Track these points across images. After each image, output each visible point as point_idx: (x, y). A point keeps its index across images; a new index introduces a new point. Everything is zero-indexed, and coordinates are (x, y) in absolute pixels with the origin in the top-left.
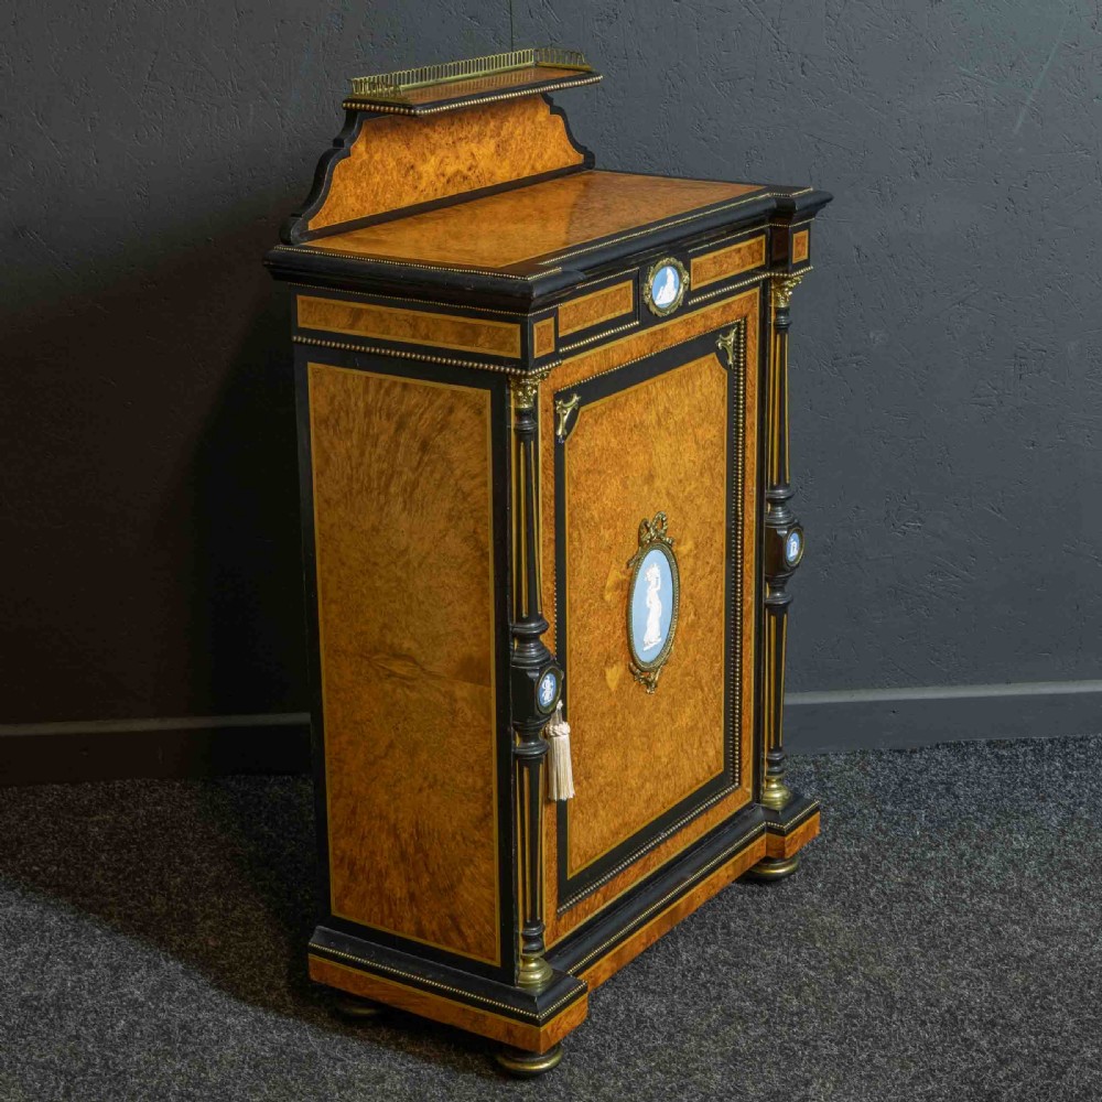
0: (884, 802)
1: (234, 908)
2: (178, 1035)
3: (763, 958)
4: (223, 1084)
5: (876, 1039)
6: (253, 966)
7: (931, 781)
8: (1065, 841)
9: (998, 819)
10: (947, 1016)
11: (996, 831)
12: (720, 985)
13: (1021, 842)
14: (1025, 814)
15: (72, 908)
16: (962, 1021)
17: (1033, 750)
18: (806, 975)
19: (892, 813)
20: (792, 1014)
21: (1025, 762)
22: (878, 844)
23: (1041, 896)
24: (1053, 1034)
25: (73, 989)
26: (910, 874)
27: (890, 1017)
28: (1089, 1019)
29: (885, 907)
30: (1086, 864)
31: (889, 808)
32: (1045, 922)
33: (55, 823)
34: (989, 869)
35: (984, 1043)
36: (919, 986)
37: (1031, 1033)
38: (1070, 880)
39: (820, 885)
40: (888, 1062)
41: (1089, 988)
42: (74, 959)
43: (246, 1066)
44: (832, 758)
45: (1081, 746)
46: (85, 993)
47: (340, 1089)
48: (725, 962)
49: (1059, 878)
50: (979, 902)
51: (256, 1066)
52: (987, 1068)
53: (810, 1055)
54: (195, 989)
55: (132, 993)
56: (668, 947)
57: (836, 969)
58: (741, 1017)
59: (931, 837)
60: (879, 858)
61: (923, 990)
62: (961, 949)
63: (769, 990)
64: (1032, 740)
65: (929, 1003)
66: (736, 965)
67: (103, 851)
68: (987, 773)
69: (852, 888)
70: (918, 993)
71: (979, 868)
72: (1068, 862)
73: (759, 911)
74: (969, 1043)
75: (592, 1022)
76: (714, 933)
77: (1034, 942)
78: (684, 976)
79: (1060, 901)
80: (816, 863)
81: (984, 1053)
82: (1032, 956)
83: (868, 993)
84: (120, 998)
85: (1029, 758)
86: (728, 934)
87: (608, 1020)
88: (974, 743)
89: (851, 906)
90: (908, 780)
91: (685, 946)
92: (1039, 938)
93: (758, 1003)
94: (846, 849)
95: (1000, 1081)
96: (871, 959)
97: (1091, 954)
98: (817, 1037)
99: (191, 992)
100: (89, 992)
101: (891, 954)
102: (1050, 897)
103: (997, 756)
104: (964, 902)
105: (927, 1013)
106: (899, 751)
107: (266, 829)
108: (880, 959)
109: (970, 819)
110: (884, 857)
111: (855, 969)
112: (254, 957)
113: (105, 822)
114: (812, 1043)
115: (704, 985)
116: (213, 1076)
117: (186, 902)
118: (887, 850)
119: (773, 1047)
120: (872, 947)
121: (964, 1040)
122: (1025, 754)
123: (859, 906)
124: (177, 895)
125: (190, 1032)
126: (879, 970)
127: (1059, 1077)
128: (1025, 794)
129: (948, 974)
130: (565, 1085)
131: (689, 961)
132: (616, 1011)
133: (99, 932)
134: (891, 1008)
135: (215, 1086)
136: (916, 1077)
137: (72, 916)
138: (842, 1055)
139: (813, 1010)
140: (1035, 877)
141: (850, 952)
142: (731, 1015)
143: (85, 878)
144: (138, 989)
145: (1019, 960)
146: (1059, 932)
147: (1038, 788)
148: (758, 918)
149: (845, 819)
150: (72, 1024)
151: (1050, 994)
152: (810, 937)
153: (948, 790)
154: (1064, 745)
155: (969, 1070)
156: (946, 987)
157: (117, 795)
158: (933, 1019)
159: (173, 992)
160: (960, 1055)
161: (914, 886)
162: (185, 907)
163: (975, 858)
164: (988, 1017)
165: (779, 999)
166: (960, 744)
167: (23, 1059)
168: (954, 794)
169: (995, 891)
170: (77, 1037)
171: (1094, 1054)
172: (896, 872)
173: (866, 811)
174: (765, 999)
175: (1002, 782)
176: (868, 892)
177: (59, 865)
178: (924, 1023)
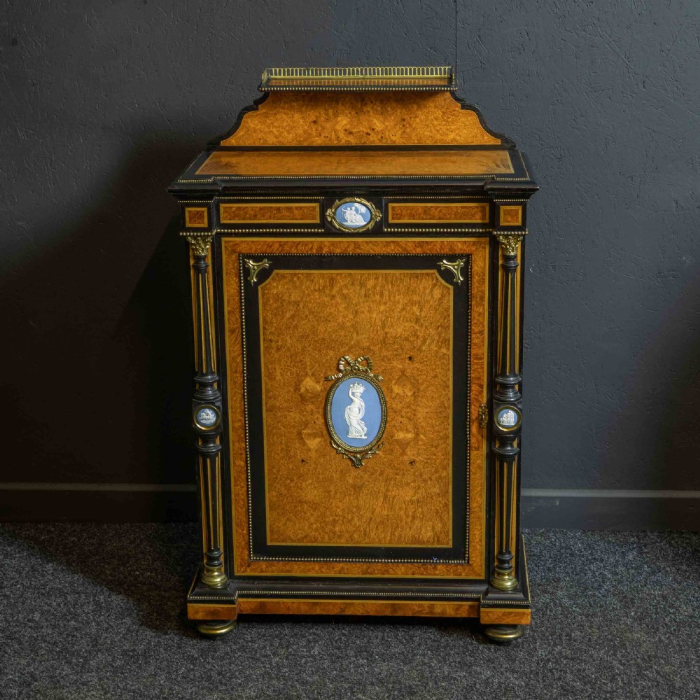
2: (215, 679)
3: (591, 656)
6: (266, 640)
12: (561, 671)
18: (618, 669)
19: (686, 571)
20: (606, 692)
22: (674, 590)
25: (155, 646)
26: (694, 610)
29: (675, 630)
33: (151, 546)
36: (692, 681)
39: (633, 613)
44: (649, 534)
46: (161, 649)
48: (566, 658)
54: (229, 651)
55: (190, 652)
56: (530, 646)
57: (638, 666)
58: (573, 692)
61: (695, 683)
63: (593, 676)
66: (572, 659)
67: (179, 565)
69: (654, 616)
70: (691, 685)
73: (591, 627)
75: (476, 688)
76: (561, 639)
78: (538, 664)
80: (632, 599)
83: (658, 682)
84: (183, 654)
86: (570, 640)
87: (486, 688)
89: (653, 627)
91: (541, 645)
93: (585, 684)
94: (652, 592)
96: (662, 661)
99: (227, 654)
100: (165, 650)
101: (676, 659)
108: (668, 662)
110: (677, 599)
111: (651, 667)
112: (267, 635)
115: (551, 671)
118: (680, 594)
120: (664, 654)
123: (658, 628)
125: (224, 677)
126: (667, 669)
131: (542, 654)
132: (493, 682)
134: (672, 693)
139: (621, 691)
141: (649, 656)
142: (567, 690)
143: (168, 580)
144: (194, 649)
148: (590, 631)
149: (654, 573)
150: (153, 668)
152: (623, 646)
157: (190, 532)
161: (695, 617)
165: (599, 682)
167: (121, 686)
170: (156, 676)
172: (685, 608)
173: (668, 569)
174: (590, 682)
176: (664, 619)
177: (151, 572)
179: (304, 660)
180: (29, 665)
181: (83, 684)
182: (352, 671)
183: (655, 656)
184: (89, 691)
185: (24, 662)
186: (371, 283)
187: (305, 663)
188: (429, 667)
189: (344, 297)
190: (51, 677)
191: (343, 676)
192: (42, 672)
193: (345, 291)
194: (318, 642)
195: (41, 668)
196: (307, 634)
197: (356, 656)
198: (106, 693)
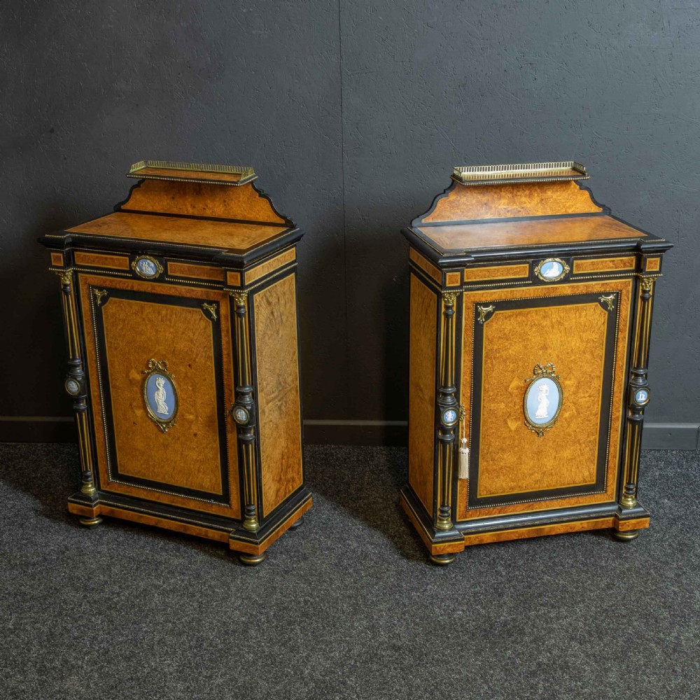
24: (533, 571)
35: (504, 573)
52: (502, 583)
53: (432, 574)
74: (498, 573)
119: (417, 569)
130: (331, 579)
178: (482, 564)
180: (64, 540)
181: (98, 553)
184: (101, 557)
185: (61, 538)
186: (164, 313)
188: (319, 541)
189: (150, 320)
190: (77, 548)
192: (72, 545)
193: (150, 316)
195: (72, 542)
198: (111, 559)
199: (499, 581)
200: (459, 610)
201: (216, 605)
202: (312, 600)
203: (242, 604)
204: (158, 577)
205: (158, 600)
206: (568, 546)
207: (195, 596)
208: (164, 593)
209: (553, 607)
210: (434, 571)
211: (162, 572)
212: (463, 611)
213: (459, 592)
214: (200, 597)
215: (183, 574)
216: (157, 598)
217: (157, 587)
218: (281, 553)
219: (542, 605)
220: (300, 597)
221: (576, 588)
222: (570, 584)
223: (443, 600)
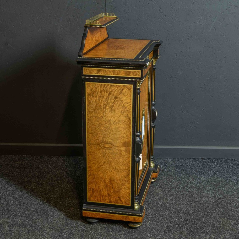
0: (177, 169)
1: (40, 181)
2: (22, 205)
4: (28, 214)
5: (161, 215)
6: (41, 192)
7: (188, 165)
8: (212, 179)
9: (199, 174)
10: (177, 211)
11: (198, 176)
13: (203, 178)
14: (205, 173)
15: (8, 179)
16: (179, 212)
17: (211, 160)
18: (150, 201)
19: (178, 171)
21: (208, 163)
23: (203, 189)
24: (197, 216)
25: (5, 194)
26: (178, 183)
27: (165, 211)
28: (206, 214)
29: (171, 189)
30: (215, 184)
31: (177, 170)
32: (203, 194)
33: (9, 163)
34: (194, 183)
35: (183, 217)
36: (173, 205)
37: (193, 216)
38: (211, 186)
39: (158, 184)
40: (162, 220)
41: (208, 208)
42: (6, 189)
43: (34, 211)
44: (169, 160)
45: (221, 160)
46: (7, 195)
47: (51, 217)
49: (208, 186)
50: (190, 190)
51: (36, 211)
52: (182, 222)
55: (16, 196)
57: (157, 201)
59: (184, 176)
60: (172, 180)
61: (173, 206)
62: (184, 198)
64: (211, 158)
65: (174, 208)
67: (17, 169)
68: (200, 164)
69: (165, 185)
71: (192, 183)
72: (211, 183)
77: (199, 198)
79: (207, 190)
80: (159, 180)
81: (182, 219)
82: (198, 201)
83: (162, 206)
84: (13, 197)
85: (210, 162)
88: (199, 158)
89: (164, 189)
90: (183, 165)
92: (200, 198)
95: (184, 224)
96: (165, 199)
97: (210, 201)
98: (149, 213)
99: (27, 197)
100: (8, 195)
101: (169, 199)
102: (205, 190)
103: (203, 161)
104: (187, 189)
105: (173, 210)
106: (183, 159)
107: (50, 166)
108: (166, 199)
109: (193, 173)
111: (161, 201)
113: (19, 163)
114: (148, 215)
116: (27, 213)
117: (31, 179)
118: (174, 178)
120: (166, 197)
121: (179, 216)
122: (209, 161)
124: (29, 178)
125: (25, 204)
126: (166, 202)
127: (196, 225)
128: (207, 169)
129: (180, 203)
133: (12, 184)
134: (166, 209)
135: (27, 215)
136: (167, 223)
137: (8, 181)
138: (153, 217)
139: (150, 208)
140: (203, 186)
141: (161, 198)
143: (13, 174)
144: (17, 195)
145: (195, 201)
146: (205, 197)
147: (210, 168)
150: (3, 201)
151: (199, 208)
152: (153, 194)
153: (191, 167)
154: (218, 160)
155: (178, 222)
156: (178, 206)
157: (23, 158)
158: (174, 212)
159: (24, 196)
160: (177, 219)
161: (178, 186)
162: (30, 180)
163: (192, 181)
164: (185, 212)
166: (195, 158)
168: (192, 168)
169: (194, 188)
170: (3, 204)
171: (205, 221)
172: (175, 183)
173: (172, 170)
175: (202, 166)
176: (168, 186)
177: (8, 171)
178: (172, 212)
179: (51, 199)
182: (66, 202)
183: (163, 198)
187: (52, 200)
191: (63, 204)
194: (57, 193)
196: (54, 191)
197: (68, 198)
199: (180, 221)
200: (160, 235)
201: (37, 232)
202: (86, 229)
203: (50, 231)
204: (8, 218)
205: (8, 229)
206: (215, 205)
207: (26, 227)
208: (11, 226)
209: (207, 233)
210: (148, 216)
211: (11, 215)
212: (162, 235)
213: (160, 226)
214: (29, 228)
215: (22, 216)
216: (7, 228)
217: (7, 223)
218: (72, 206)
219: (202, 233)
220: (80, 228)
221: (219, 225)
222: (216, 223)
223: (152, 230)
